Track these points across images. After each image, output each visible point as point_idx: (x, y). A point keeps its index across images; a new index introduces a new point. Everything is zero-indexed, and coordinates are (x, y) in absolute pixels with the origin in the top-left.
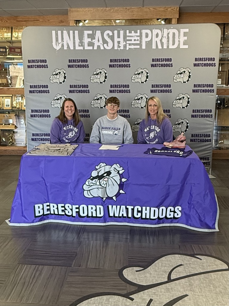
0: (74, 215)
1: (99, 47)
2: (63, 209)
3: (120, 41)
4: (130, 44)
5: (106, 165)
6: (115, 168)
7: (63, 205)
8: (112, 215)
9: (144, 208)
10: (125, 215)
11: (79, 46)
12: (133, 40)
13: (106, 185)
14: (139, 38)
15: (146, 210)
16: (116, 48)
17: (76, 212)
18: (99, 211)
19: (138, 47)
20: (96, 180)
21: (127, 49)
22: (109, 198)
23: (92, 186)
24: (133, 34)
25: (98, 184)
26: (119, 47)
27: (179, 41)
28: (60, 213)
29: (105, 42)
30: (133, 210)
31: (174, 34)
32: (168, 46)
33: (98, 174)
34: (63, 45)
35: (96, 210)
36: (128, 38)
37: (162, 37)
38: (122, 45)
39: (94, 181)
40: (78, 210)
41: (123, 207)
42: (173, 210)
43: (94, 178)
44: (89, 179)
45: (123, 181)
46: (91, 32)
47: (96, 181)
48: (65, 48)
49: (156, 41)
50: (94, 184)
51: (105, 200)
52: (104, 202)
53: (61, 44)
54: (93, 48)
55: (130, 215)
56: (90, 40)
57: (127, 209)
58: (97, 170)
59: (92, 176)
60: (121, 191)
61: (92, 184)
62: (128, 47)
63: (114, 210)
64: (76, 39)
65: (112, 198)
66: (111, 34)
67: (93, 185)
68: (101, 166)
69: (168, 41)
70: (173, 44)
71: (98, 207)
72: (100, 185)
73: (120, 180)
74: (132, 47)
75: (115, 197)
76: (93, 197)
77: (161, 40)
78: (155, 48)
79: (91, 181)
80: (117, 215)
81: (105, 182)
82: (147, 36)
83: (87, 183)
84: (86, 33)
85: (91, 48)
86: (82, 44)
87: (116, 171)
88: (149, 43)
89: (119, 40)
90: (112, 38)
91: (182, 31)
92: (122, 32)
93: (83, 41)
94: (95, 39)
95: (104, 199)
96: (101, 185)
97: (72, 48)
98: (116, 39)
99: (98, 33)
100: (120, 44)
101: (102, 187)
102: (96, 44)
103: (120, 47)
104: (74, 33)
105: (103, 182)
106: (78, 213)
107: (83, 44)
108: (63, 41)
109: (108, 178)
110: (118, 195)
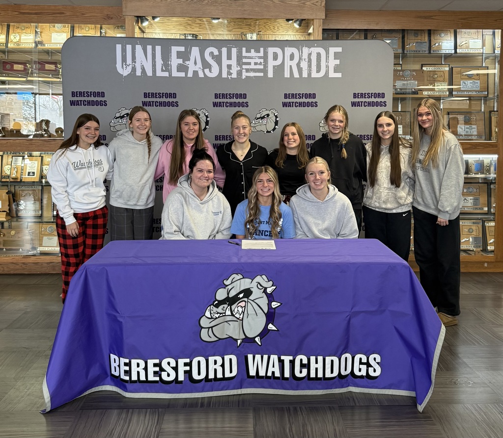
0: (181, 378)
1: (195, 73)
2: (157, 369)
3: (231, 65)
4: (247, 70)
5: (242, 277)
6: (259, 283)
7: (157, 361)
8: (252, 373)
9: (313, 359)
10: (278, 374)
11: (162, 70)
12: (253, 64)
13: (242, 315)
14: (262, 61)
15: (317, 363)
16: (224, 75)
17: (185, 372)
18: (229, 366)
19: (262, 74)
20: (224, 307)
21: (244, 77)
22: (248, 340)
23: (216, 318)
24: (253, 53)
25: (228, 313)
26: (229, 73)
27: (327, 67)
28: (151, 378)
29: (206, 65)
30: (292, 363)
31: (319, 55)
32: (309, 74)
33: (228, 294)
34: (134, 69)
35: (223, 366)
36: (244, 60)
37: (300, 59)
38: (234, 71)
39: (220, 309)
40: (188, 368)
41: (274, 358)
43: (221, 303)
44: (210, 306)
45: (273, 307)
46: (182, 49)
47: (225, 309)
48: (139, 73)
49: (291, 66)
50: (221, 314)
51: (240, 344)
52: (238, 347)
53: (131, 66)
54: (186, 74)
55: (287, 374)
56: (180, 61)
57: (281, 361)
58: (227, 288)
59: (216, 300)
60: (271, 327)
61: (217, 316)
62: (245, 75)
63: (258, 364)
64: (157, 60)
65: (252, 340)
66: (216, 52)
67: (219, 317)
68: (233, 281)
69: (310, 66)
70: (318, 71)
71: (227, 358)
72: (232, 315)
73: (268, 304)
74: (252, 74)
75: (259, 337)
76: (218, 339)
77: (298, 65)
78: (289, 77)
79: (215, 309)
80: (262, 373)
81: (240, 310)
82: (275, 57)
83: (208, 314)
84: (175, 49)
85: (182, 74)
86: (167, 67)
87: (261, 288)
88: (279, 69)
89: (229, 62)
90: (218, 59)
91: (332, 50)
92: (234, 51)
93: (169, 62)
94: (189, 60)
95: (239, 342)
96: (234, 316)
97: (149, 73)
98: (225, 62)
99: (195, 51)
100: (231, 69)
101: (235, 319)
102: (192, 68)
103: (231, 74)
104: (154, 50)
105: (237, 308)
106: (188, 373)
107: (170, 68)
108: (135, 62)
109: (245, 302)
110: (264, 333)
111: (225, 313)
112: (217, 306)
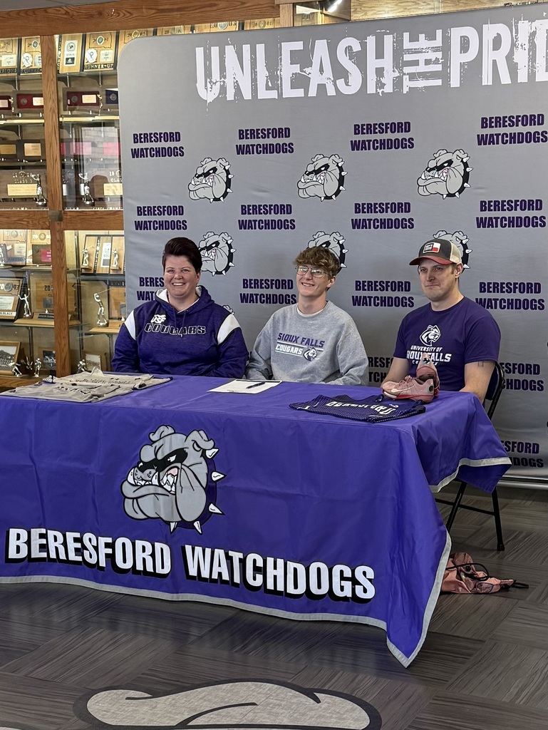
0: (103, 563)
2: (79, 545)
5: (174, 432)
6: (195, 442)
7: (78, 535)
8: (192, 571)
9: (270, 561)
10: (226, 577)
13: (174, 487)
15: (275, 568)
17: (107, 555)
18: (159, 558)
20: (150, 473)
22: (183, 524)
23: (142, 486)
25: (155, 481)
28: (72, 557)
30: (243, 562)
33: (156, 455)
35: (153, 555)
39: (145, 475)
40: (110, 551)
42: (348, 573)
43: (148, 465)
44: (134, 468)
45: (214, 479)
47: (151, 475)
50: (146, 481)
51: (174, 529)
52: (171, 533)
55: (237, 579)
57: (229, 559)
58: (154, 445)
59: (141, 461)
60: (212, 508)
61: (143, 483)
63: (198, 560)
65: (190, 525)
67: (145, 485)
68: (163, 435)
71: (158, 546)
73: (207, 475)
75: (199, 522)
76: (145, 517)
79: (139, 474)
80: (205, 574)
81: (171, 480)
83: (130, 479)
87: (198, 449)
95: (173, 525)
96: (162, 487)
101: (165, 492)
105: (167, 477)
106: (110, 557)
109: (178, 468)
110: (205, 516)
111: (151, 481)
112: (142, 470)
